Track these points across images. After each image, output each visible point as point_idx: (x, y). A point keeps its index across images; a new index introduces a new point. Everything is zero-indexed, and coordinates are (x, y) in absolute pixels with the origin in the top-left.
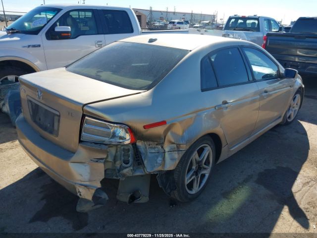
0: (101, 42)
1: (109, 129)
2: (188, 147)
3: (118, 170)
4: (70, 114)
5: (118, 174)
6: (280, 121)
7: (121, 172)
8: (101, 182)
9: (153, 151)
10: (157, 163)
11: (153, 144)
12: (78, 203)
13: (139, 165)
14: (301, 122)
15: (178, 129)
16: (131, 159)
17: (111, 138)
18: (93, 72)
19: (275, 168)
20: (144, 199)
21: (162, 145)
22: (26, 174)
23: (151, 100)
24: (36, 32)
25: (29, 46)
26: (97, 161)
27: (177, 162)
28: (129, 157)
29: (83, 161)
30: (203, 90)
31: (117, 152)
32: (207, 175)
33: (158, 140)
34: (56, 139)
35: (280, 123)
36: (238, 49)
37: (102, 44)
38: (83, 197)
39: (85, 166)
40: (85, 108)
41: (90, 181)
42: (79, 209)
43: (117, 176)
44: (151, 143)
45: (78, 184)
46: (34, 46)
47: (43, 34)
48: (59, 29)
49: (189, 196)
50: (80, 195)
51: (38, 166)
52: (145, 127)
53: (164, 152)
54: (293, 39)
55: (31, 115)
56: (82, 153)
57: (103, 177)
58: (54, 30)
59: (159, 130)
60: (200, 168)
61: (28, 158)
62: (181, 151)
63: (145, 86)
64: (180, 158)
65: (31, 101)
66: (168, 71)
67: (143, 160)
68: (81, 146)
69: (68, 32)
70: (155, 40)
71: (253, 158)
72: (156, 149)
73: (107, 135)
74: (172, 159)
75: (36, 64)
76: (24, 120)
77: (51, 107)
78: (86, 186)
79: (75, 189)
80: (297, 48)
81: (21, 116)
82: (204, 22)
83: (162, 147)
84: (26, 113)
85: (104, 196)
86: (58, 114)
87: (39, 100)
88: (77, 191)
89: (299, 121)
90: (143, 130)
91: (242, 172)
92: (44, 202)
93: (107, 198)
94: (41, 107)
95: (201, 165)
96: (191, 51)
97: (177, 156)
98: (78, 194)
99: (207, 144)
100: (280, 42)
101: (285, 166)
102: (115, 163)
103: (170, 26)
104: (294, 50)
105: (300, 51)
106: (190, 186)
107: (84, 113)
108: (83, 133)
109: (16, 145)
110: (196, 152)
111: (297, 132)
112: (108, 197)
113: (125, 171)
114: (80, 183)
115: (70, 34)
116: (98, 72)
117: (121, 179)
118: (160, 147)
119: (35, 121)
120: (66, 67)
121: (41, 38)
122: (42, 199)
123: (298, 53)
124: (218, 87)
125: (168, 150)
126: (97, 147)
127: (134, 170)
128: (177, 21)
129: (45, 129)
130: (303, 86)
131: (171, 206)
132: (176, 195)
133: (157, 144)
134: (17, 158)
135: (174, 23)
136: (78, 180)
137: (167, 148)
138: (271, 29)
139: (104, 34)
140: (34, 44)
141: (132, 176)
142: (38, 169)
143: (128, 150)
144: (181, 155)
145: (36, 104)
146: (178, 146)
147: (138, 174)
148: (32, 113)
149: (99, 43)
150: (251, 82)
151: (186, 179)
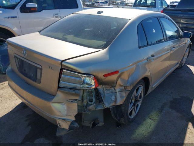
0: (57, 14)
1: (81, 78)
2: (131, 89)
3: (85, 106)
4: (51, 68)
5: (86, 109)
6: (178, 66)
7: (88, 108)
8: (75, 117)
9: (109, 92)
10: (111, 100)
11: (108, 87)
12: (57, 130)
13: (100, 102)
14: (189, 66)
15: (125, 76)
16: (94, 98)
17: (82, 85)
18: (61, 35)
19: (179, 97)
20: (101, 124)
21: (114, 87)
22: (14, 107)
23: (108, 56)
24: (13, 7)
25: (9, 18)
26: (72, 102)
27: (125, 98)
28: (92, 97)
29: (62, 102)
30: (140, 47)
31: (83, 93)
32: (140, 105)
33: (112, 84)
34: (39, 85)
35: (178, 67)
36: (157, 18)
37: (58, 16)
38: (62, 127)
39: (63, 105)
40: (63, 63)
41: (67, 116)
42: (58, 135)
43: (85, 111)
44: (107, 86)
45: (58, 118)
46: (12, 17)
47: (18, 9)
48: (29, 5)
49: (130, 120)
50: (60, 126)
51: (22, 101)
52: (104, 76)
53: (116, 93)
54: (180, 12)
55: (17, 67)
56: (60, 95)
57: (77, 113)
58: (25, 6)
59: (114, 77)
60: (136, 101)
61: (15, 95)
62: (127, 91)
63: (101, 46)
64: (126, 96)
65: (17, 57)
66: (116, 34)
67: (103, 99)
68: (60, 91)
69: (35, 8)
70: (102, 12)
71: (164, 91)
72: (111, 90)
73: (79, 83)
74: (121, 97)
75: (14, 30)
76: (12, 71)
77: (33, 61)
78: (64, 120)
79: (56, 121)
80: (181, 18)
81: (9, 68)
82: (118, 2)
83: (115, 89)
84: (13, 65)
85: (76, 125)
86: (41, 68)
87: (24, 57)
88: (58, 123)
89: (187, 65)
90: (103, 78)
91: (159, 101)
92: (30, 127)
93: (78, 127)
94: (26, 62)
95: (137, 99)
96: (130, 20)
97: (125, 95)
98: (59, 125)
99: (141, 84)
100: (172, 14)
101: (185, 96)
102: (83, 102)
103: (96, 4)
104: (179, 20)
105: (183, 20)
106: (131, 113)
107: (62, 67)
108: (61, 82)
109: (5, 87)
110: (135, 91)
111: (187, 72)
112: (79, 125)
113: (91, 107)
114: (59, 117)
115: (36, 9)
116: (64, 35)
117: (88, 113)
118: (113, 89)
119: (21, 72)
120: (40, 32)
121: (17, 11)
122: (28, 125)
123: (182, 21)
124: (148, 45)
125: (118, 91)
126: (72, 91)
127: (96, 106)
128: (100, 1)
129: (30, 78)
130: (191, 43)
131: (118, 127)
132: (122, 121)
133: (111, 87)
134: (7, 96)
135: (98, 2)
136: (58, 116)
137: (118, 89)
138: (163, 6)
139: (59, 9)
140: (12, 16)
141: (96, 110)
142: (22, 103)
143: (92, 92)
144: (127, 94)
145: (21, 60)
146: (125, 88)
147: (99, 108)
148: (18, 66)
149: (56, 15)
150: (166, 41)
151: (129, 110)
